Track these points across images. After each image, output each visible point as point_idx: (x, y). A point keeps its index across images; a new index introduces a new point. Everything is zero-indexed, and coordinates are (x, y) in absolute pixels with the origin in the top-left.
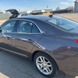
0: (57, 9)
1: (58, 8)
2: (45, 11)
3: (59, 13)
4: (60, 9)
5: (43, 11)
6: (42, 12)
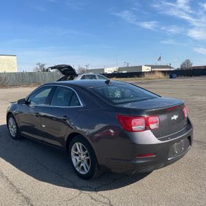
0: (184, 64)
1: (188, 62)
2: (149, 69)
3: (188, 76)
4: (193, 65)
5: (145, 69)
6: (143, 71)
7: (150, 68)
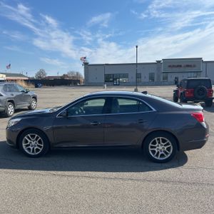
7: (4, 76)
